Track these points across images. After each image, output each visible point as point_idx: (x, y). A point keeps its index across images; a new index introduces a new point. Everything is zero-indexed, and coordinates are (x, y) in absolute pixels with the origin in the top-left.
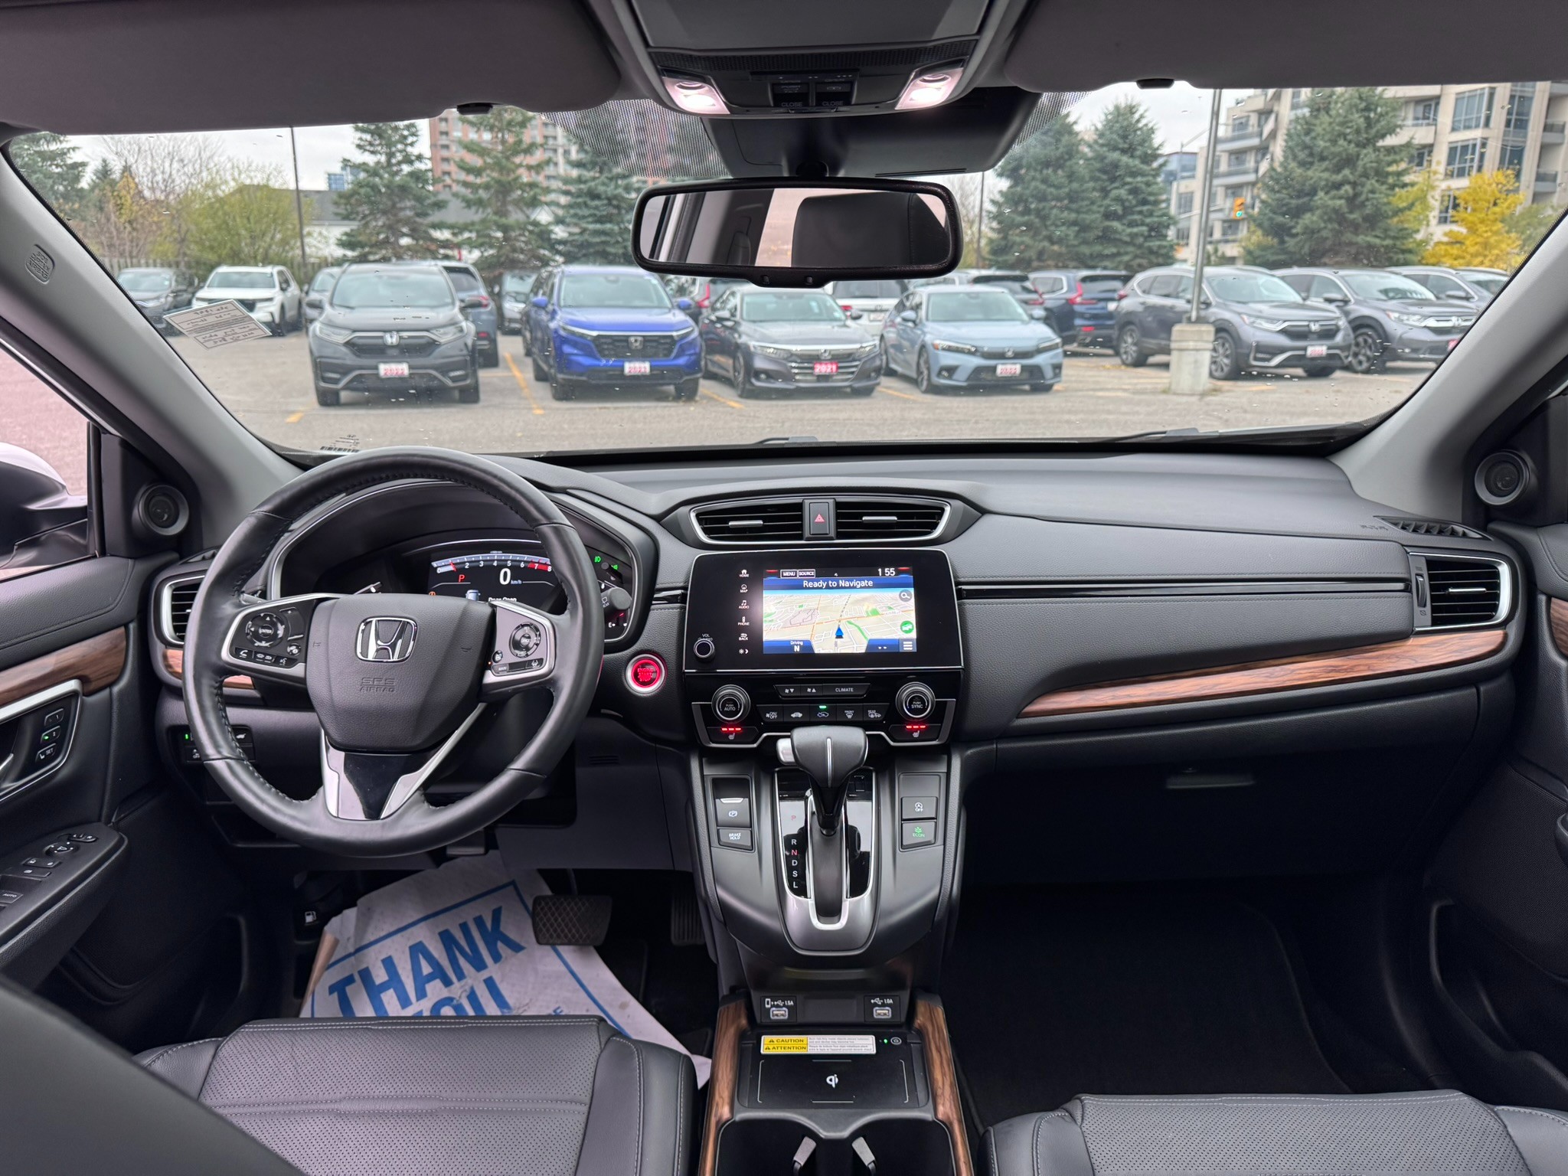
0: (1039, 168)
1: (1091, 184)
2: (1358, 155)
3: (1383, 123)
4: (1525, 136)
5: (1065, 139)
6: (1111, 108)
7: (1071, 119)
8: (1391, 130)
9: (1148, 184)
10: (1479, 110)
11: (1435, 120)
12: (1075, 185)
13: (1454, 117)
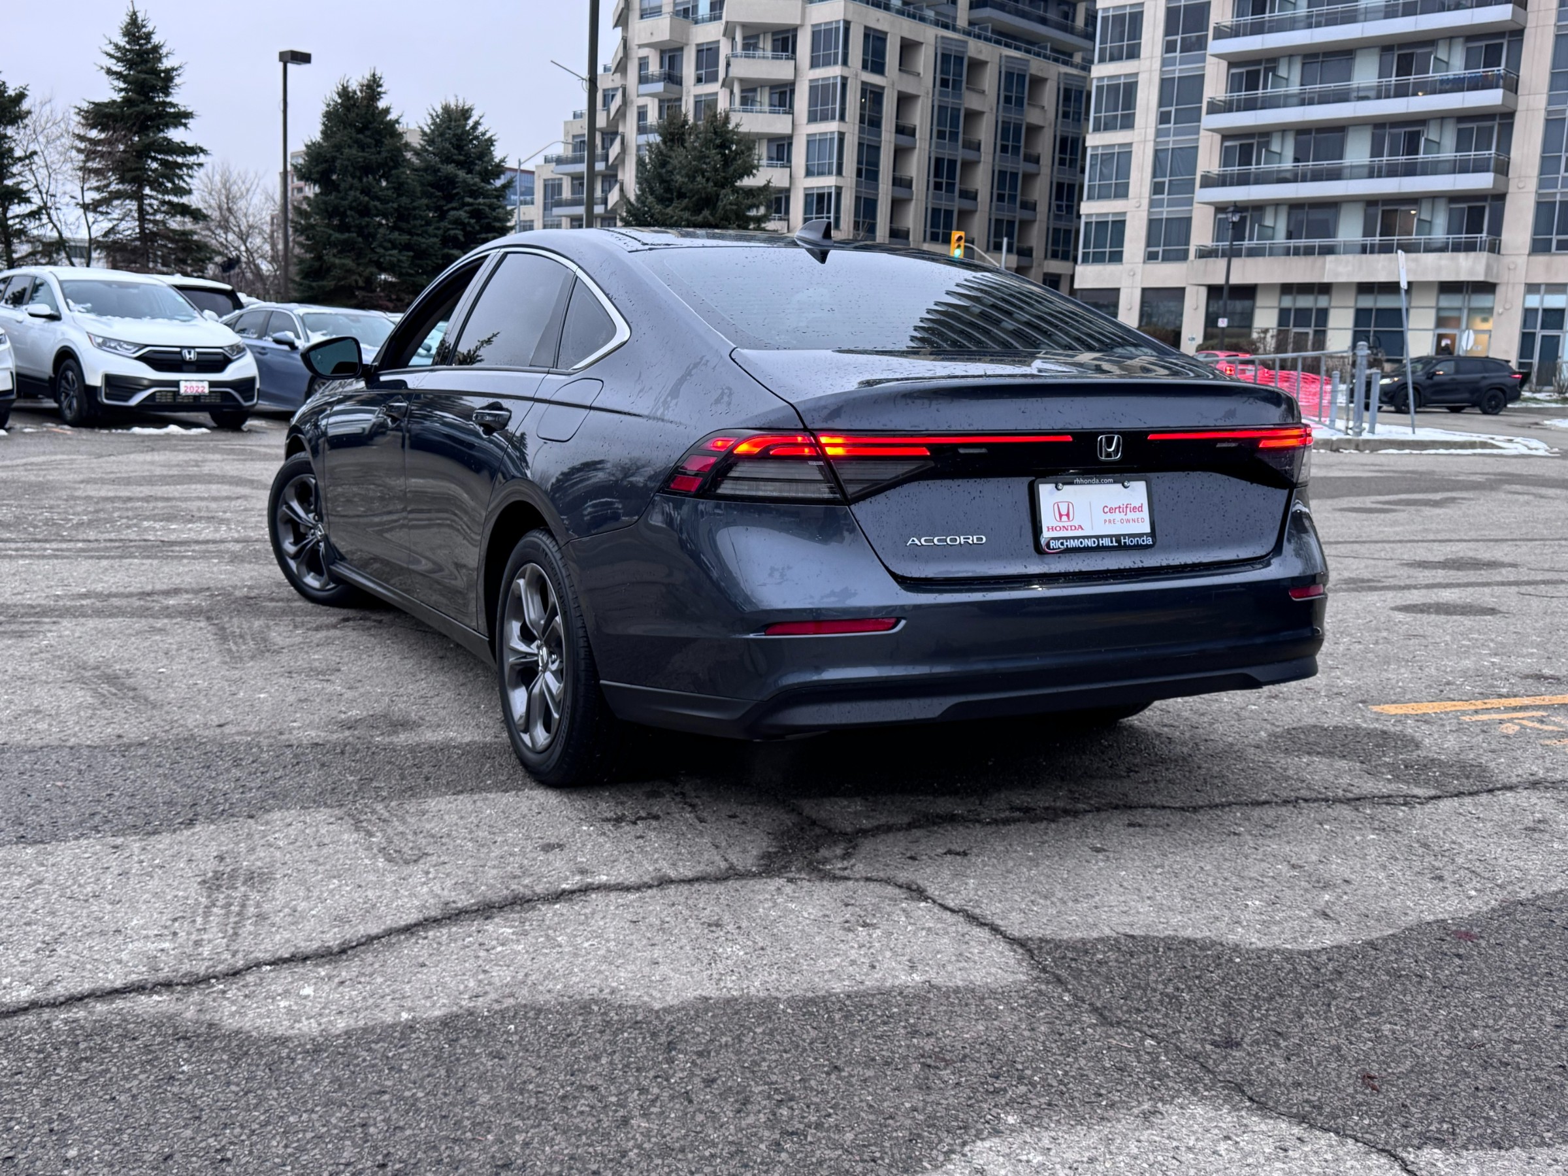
0: (358, 174)
1: (425, 201)
2: (718, 195)
3: (740, 162)
4: (876, 188)
5: (387, 141)
6: (440, 111)
7: (392, 116)
8: (749, 170)
9: (493, 208)
10: (831, 157)
11: (789, 160)
12: (404, 200)
13: (807, 160)
